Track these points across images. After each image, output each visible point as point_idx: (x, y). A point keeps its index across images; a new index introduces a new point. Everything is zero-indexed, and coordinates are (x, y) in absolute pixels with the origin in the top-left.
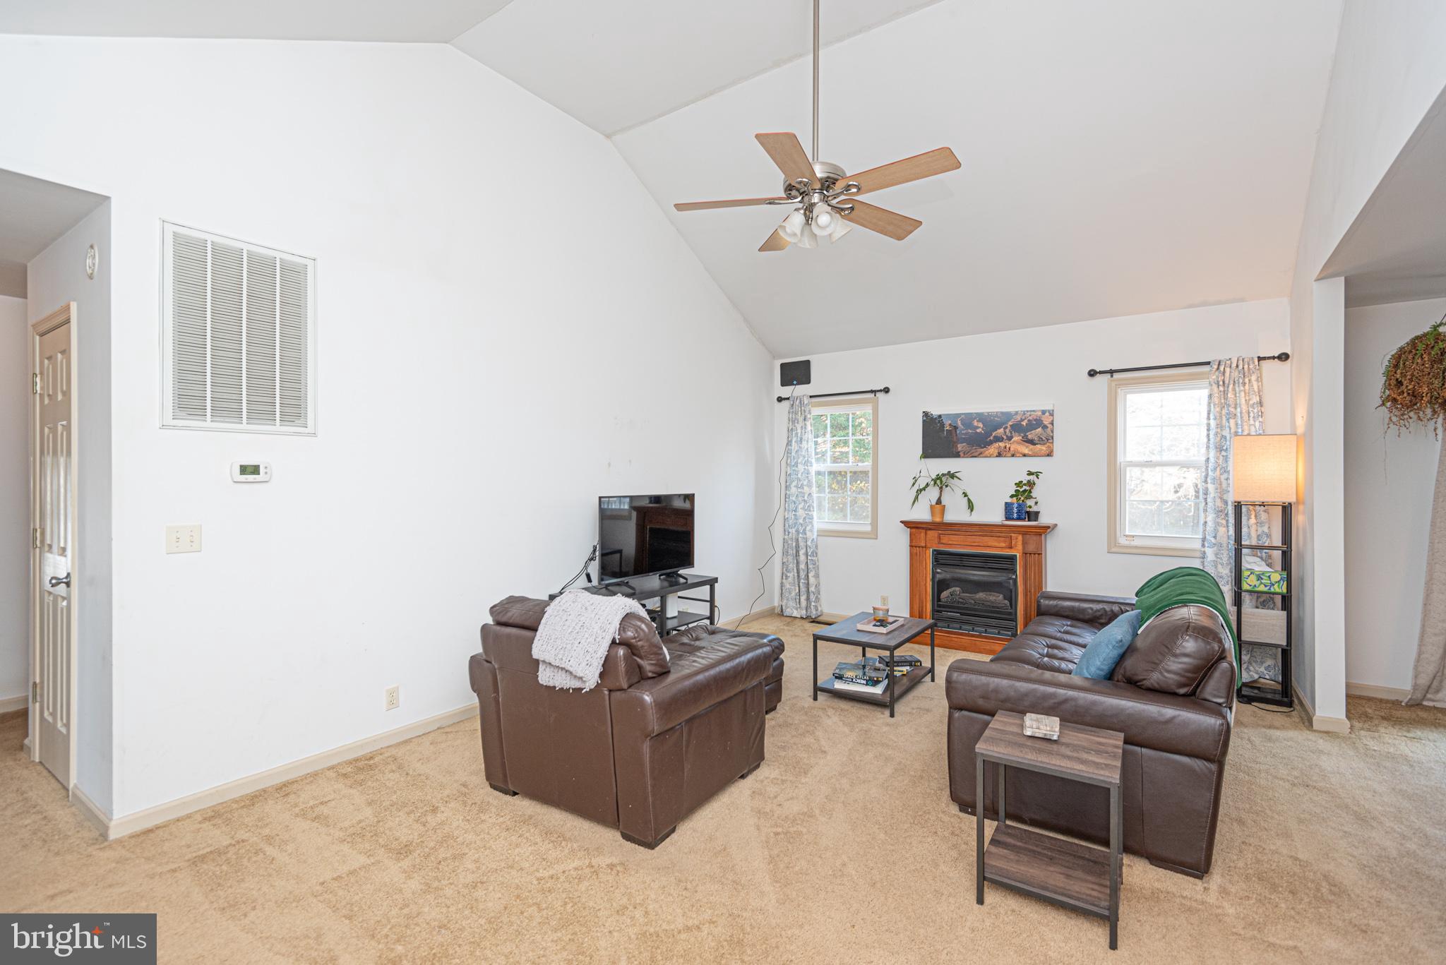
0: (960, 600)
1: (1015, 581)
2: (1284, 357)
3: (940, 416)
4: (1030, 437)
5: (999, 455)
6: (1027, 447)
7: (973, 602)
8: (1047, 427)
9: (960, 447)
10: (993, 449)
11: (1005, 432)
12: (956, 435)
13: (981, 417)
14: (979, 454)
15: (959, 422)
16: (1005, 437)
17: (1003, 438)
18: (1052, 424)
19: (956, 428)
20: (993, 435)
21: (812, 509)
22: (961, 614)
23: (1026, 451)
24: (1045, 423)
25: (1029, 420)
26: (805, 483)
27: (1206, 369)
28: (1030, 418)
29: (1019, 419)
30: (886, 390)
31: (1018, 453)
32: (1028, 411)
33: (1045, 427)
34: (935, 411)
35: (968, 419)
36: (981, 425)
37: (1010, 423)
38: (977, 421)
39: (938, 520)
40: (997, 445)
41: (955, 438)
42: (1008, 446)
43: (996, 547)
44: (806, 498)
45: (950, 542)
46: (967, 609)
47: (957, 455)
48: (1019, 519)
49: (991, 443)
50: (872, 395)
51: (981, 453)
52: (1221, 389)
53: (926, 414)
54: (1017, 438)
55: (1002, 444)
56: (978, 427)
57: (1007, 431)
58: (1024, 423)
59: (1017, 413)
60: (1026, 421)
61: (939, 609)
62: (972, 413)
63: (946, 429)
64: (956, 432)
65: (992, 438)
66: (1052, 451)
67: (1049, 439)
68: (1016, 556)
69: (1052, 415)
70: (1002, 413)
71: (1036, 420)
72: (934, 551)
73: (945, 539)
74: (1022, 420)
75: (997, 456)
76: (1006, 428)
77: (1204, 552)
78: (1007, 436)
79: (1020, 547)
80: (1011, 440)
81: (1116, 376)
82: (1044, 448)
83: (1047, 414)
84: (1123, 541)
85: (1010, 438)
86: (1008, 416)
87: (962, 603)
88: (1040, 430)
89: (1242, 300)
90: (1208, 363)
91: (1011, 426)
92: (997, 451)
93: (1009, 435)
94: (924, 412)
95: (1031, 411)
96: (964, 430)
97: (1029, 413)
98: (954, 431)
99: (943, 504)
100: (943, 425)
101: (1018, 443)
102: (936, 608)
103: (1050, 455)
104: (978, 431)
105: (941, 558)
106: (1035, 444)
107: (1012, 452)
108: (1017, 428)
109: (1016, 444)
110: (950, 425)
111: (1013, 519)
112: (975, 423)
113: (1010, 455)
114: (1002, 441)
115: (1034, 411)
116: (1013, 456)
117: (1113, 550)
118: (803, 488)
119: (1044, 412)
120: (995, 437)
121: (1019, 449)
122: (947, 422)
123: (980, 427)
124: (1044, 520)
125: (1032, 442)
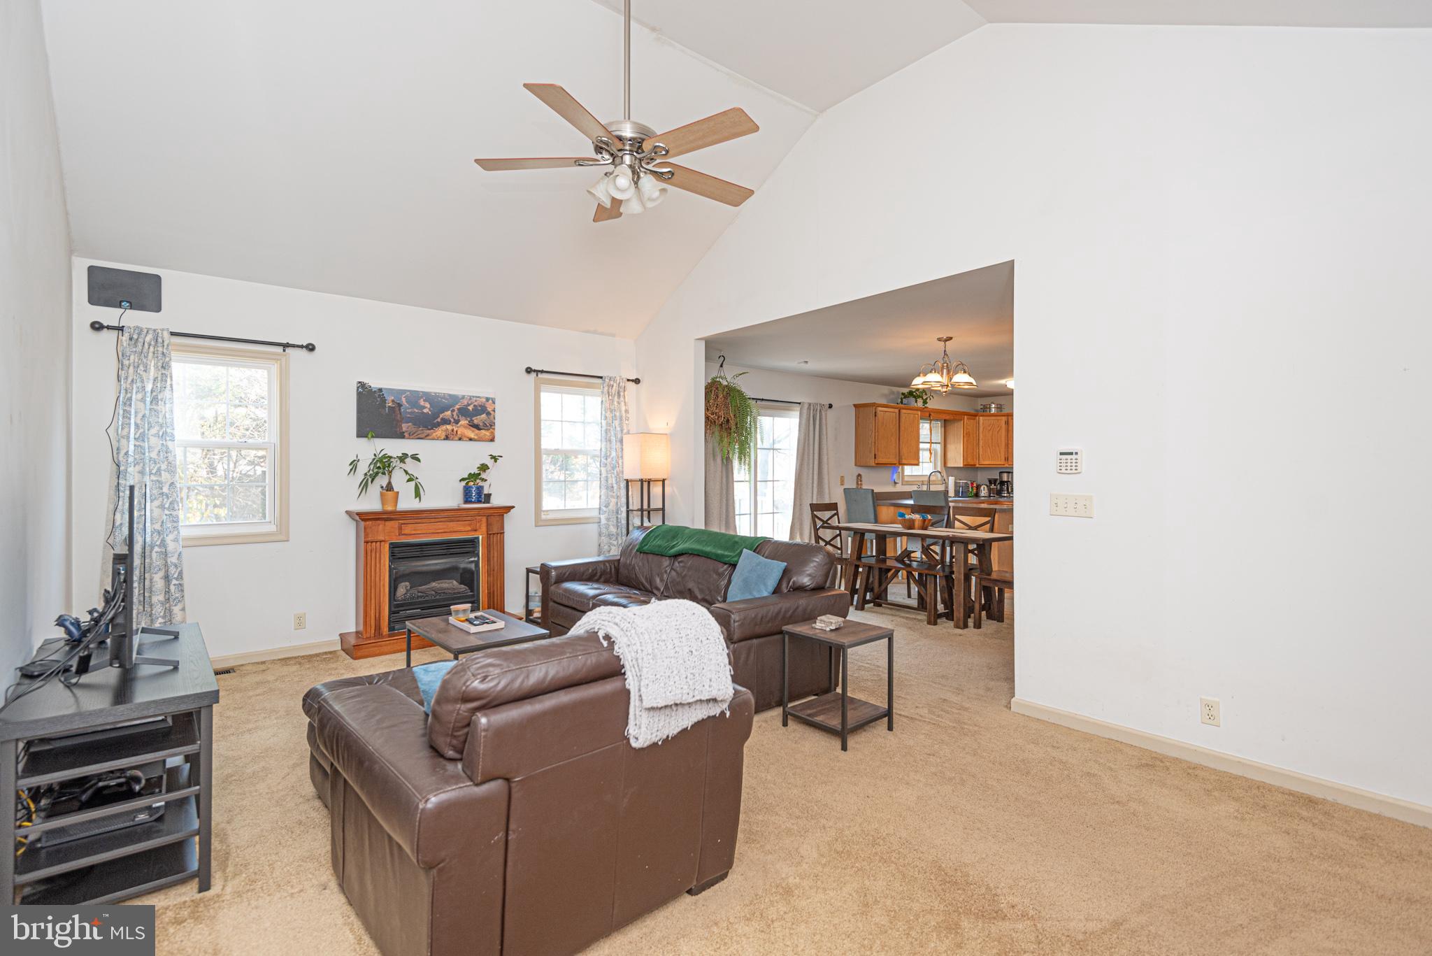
0: (420, 594)
1: (477, 563)
2: (637, 381)
3: (380, 390)
4: (476, 422)
5: (447, 438)
6: (473, 431)
7: (433, 593)
8: (490, 414)
9: (405, 427)
10: (440, 432)
11: (453, 415)
12: (401, 414)
13: (427, 396)
14: (426, 436)
15: (404, 400)
16: (452, 420)
17: (450, 421)
18: (494, 411)
19: (400, 405)
20: (441, 416)
21: (176, 507)
22: (423, 609)
23: (472, 436)
24: (489, 410)
25: (474, 406)
26: (164, 467)
27: (599, 381)
28: (476, 403)
29: (466, 403)
30: (311, 348)
31: (465, 437)
32: (473, 397)
33: (489, 414)
34: (375, 384)
35: (414, 397)
36: (428, 405)
37: (457, 407)
38: (424, 401)
39: (389, 508)
40: (444, 427)
41: (399, 416)
42: (455, 430)
43: (460, 532)
44: (165, 490)
45: (414, 532)
46: (427, 602)
47: (401, 436)
48: (479, 502)
49: (438, 425)
50: (280, 349)
51: (428, 435)
52: (610, 397)
53: (362, 385)
54: (464, 422)
55: (449, 427)
56: (425, 407)
57: (455, 413)
58: (470, 408)
59: (463, 397)
60: (472, 406)
61: (396, 609)
62: (418, 391)
63: (387, 405)
64: (400, 410)
65: (439, 420)
66: (494, 438)
67: (490, 426)
68: (478, 538)
69: (494, 403)
70: (450, 395)
71: (480, 406)
72: (391, 544)
73: (407, 530)
74: (469, 405)
75: (444, 439)
76: (453, 411)
77: (600, 518)
78: (454, 419)
79: (484, 528)
80: (457, 423)
81: (540, 375)
82: (488, 433)
83: (490, 401)
84: (543, 517)
85: (457, 422)
86: (455, 399)
87: (421, 597)
88: (484, 416)
89: (613, 335)
90: (601, 377)
91: (458, 409)
92: (444, 434)
93: (456, 418)
94: (360, 382)
95: (476, 397)
96: (409, 409)
97: (475, 399)
98: (397, 409)
99: (395, 490)
100: (384, 400)
101: (465, 427)
102: (393, 609)
103: (492, 440)
104: (425, 411)
105: (399, 552)
106: (480, 429)
107: (459, 436)
108: (464, 412)
109: (463, 427)
110: (393, 401)
111: (471, 502)
112: (422, 403)
113: (457, 439)
114: (449, 424)
115: (479, 397)
116: (460, 439)
117: (540, 524)
118: (160, 475)
119: (488, 399)
120: (442, 419)
121: (466, 433)
122: (389, 398)
123: (426, 407)
124: (496, 501)
125: (477, 427)
